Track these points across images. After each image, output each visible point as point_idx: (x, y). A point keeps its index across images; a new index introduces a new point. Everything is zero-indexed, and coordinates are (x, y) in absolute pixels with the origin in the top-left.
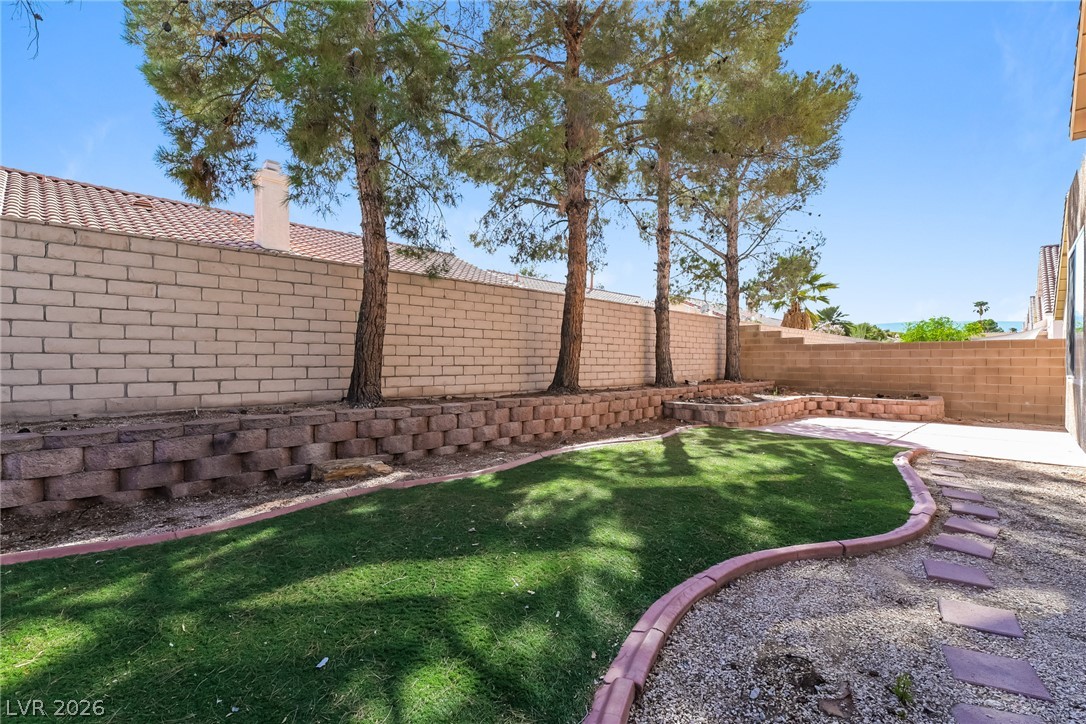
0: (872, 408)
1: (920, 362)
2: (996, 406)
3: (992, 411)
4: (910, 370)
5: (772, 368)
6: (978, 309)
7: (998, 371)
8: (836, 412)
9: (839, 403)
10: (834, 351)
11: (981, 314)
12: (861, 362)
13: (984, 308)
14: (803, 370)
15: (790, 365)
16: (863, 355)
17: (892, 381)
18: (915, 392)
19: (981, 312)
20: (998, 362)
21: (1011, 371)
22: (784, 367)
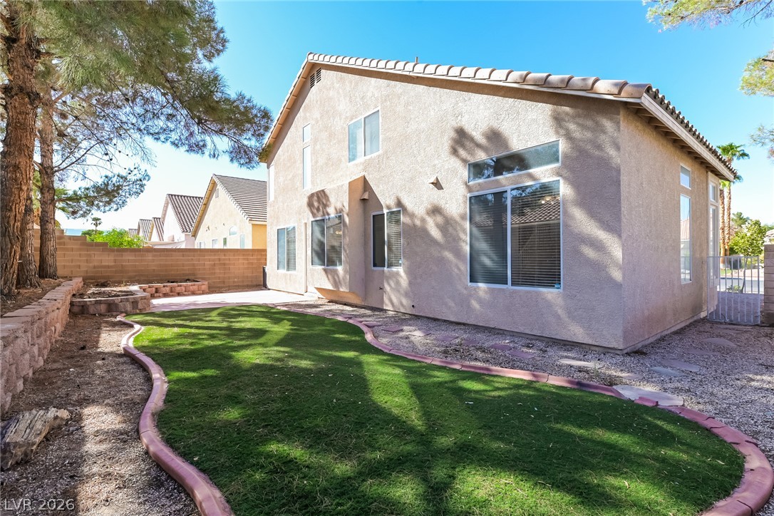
0: (178, 289)
1: (188, 260)
2: (224, 282)
3: (223, 285)
4: (183, 265)
5: (79, 266)
6: (94, 222)
7: (224, 264)
8: (156, 295)
9: (156, 289)
10: (134, 253)
11: (96, 226)
12: (153, 261)
13: (98, 222)
14: (108, 267)
15: (96, 264)
16: (154, 256)
17: (173, 273)
18: (187, 278)
19: (96, 225)
20: (224, 260)
21: (229, 264)
22: (91, 265)
